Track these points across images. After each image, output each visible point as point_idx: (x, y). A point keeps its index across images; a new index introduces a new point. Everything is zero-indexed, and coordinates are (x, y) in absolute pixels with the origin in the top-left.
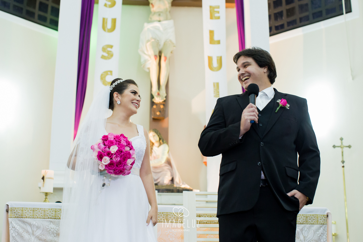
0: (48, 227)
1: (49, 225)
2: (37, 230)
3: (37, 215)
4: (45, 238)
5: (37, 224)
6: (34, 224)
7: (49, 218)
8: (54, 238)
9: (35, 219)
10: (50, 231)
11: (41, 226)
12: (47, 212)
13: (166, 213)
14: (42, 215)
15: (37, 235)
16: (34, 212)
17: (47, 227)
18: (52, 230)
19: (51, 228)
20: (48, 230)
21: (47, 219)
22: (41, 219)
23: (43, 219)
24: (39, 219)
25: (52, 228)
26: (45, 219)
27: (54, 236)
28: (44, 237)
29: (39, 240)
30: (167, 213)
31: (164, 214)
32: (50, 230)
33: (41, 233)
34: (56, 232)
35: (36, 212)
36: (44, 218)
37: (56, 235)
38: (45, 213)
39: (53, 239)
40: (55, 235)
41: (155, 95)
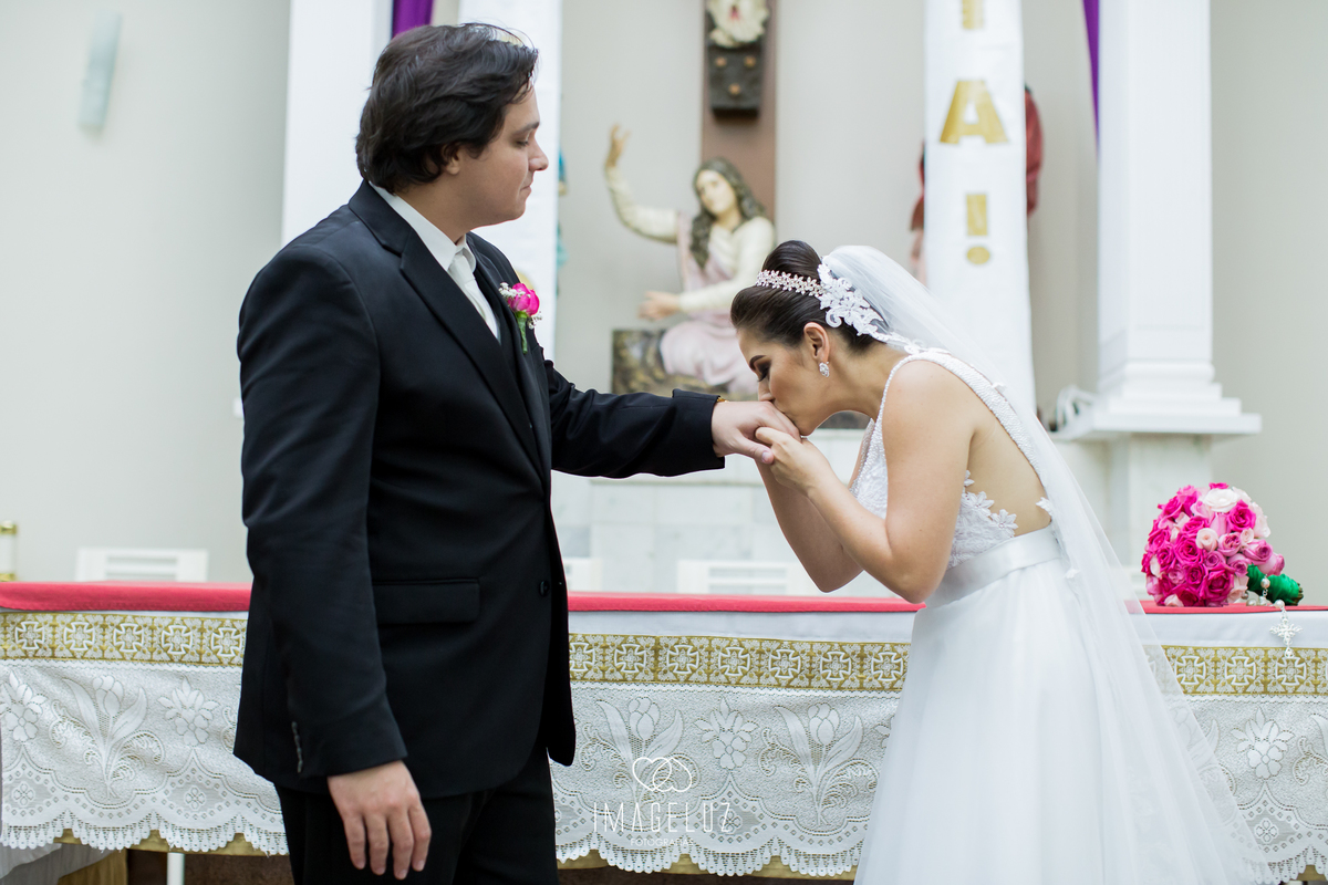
0: (167, 703)
1: (174, 694)
2: (120, 713)
3: (118, 648)
4: (157, 752)
5: (118, 688)
6: (107, 686)
7: (172, 661)
8: (197, 748)
9: (113, 664)
10: (178, 720)
11: (137, 695)
12: (164, 632)
13: (705, 642)
14: (141, 645)
15: (120, 735)
16: (107, 632)
17: (163, 700)
18: (189, 714)
19: (184, 707)
20: (170, 714)
21: (166, 667)
22: (140, 665)
23: (149, 666)
24: (131, 664)
25: (188, 705)
26: (157, 666)
27: (196, 742)
28: (153, 745)
29: (133, 758)
30: (710, 639)
31: (696, 643)
32: (178, 715)
33: (137, 730)
34: (204, 724)
35: (116, 630)
36: (151, 661)
37: (206, 735)
38: (155, 639)
39: (193, 754)
40: (202, 736)
41: (722, 18)
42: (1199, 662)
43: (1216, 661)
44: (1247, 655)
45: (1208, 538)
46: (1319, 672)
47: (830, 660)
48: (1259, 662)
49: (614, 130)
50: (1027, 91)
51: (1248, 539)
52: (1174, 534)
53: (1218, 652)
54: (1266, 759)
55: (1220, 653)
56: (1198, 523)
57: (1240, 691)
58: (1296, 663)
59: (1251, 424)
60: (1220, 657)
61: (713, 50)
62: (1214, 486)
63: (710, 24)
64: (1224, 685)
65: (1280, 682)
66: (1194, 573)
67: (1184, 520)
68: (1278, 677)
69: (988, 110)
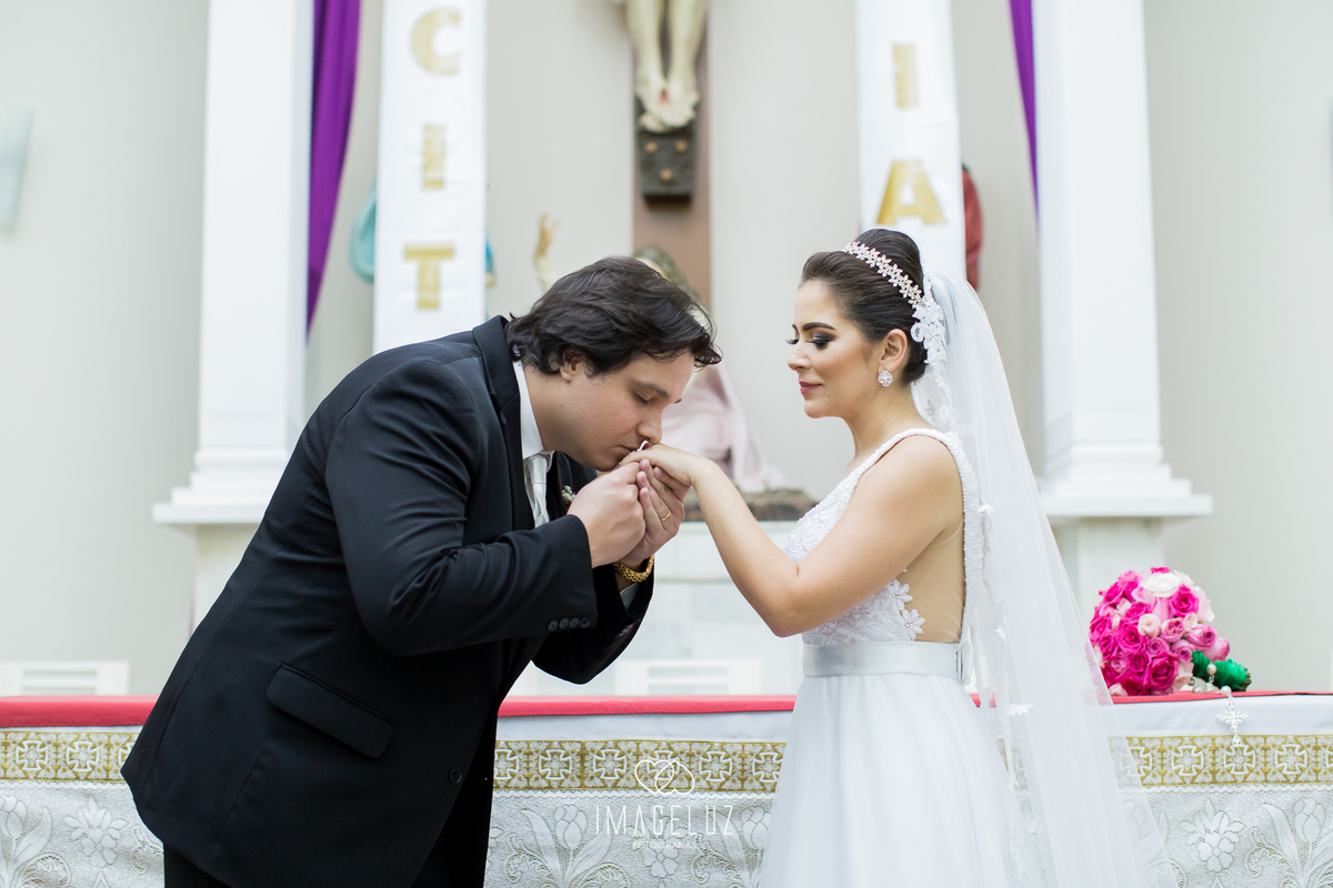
0: (74, 823)
1: (80, 814)
2: (24, 834)
3: (21, 766)
4: (63, 875)
5: (21, 809)
6: (9, 807)
7: (78, 778)
8: (105, 870)
9: (16, 784)
10: (85, 841)
11: (41, 815)
12: (69, 749)
13: (632, 746)
14: (45, 762)
15: (23, 859)
16: (9, 750)
17: (68, 820)
18: (95, 834)
19: (90, 826)
20: (76, 834)
21: (71, 785)
22: (44, 784)
23: (53, 784)
24: (35, 783)
25: (95, 824)
26: (62, 785)
27: (104, 863)
28: (58, 868)
29: (38, 881)
30: (638, 742)
31: (624, 747)
32: (85, 835)
33: (42, 852)
34: (112, 844)
35: (19, 748)
36: (55, 779)
37: (114, 855)
38: (60, 756)
39: (101, 876)
40: (110, 857)
41: (652, 103)
42: (1145, 752)
43: (1162, 751)
44: (1194, 744)
45: (1150, 624)
46: (1268, 759)
47: (763, 761)
48: (1206, 751)
49: (543, 219)
50: (965, 170)
51: (1192, 624)
52: (1116, 621)
53: (1164, 742)
54: (1217, 852)
55: (1166, 743)
56: (1140, 609)
57: (1188, 782)
58: (1245, 750)
59: (1202, 505)
60: (1166, 747)
61: (643, 135)
62: (1155, 570)
63: (640, 109)
64: (1171, 775)
65: (1229, 771)
66: (1138, 660)
67: (1126, 606)
68: (1226, 766)
69: (925, 190)
